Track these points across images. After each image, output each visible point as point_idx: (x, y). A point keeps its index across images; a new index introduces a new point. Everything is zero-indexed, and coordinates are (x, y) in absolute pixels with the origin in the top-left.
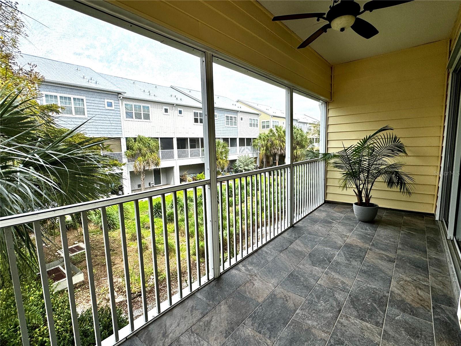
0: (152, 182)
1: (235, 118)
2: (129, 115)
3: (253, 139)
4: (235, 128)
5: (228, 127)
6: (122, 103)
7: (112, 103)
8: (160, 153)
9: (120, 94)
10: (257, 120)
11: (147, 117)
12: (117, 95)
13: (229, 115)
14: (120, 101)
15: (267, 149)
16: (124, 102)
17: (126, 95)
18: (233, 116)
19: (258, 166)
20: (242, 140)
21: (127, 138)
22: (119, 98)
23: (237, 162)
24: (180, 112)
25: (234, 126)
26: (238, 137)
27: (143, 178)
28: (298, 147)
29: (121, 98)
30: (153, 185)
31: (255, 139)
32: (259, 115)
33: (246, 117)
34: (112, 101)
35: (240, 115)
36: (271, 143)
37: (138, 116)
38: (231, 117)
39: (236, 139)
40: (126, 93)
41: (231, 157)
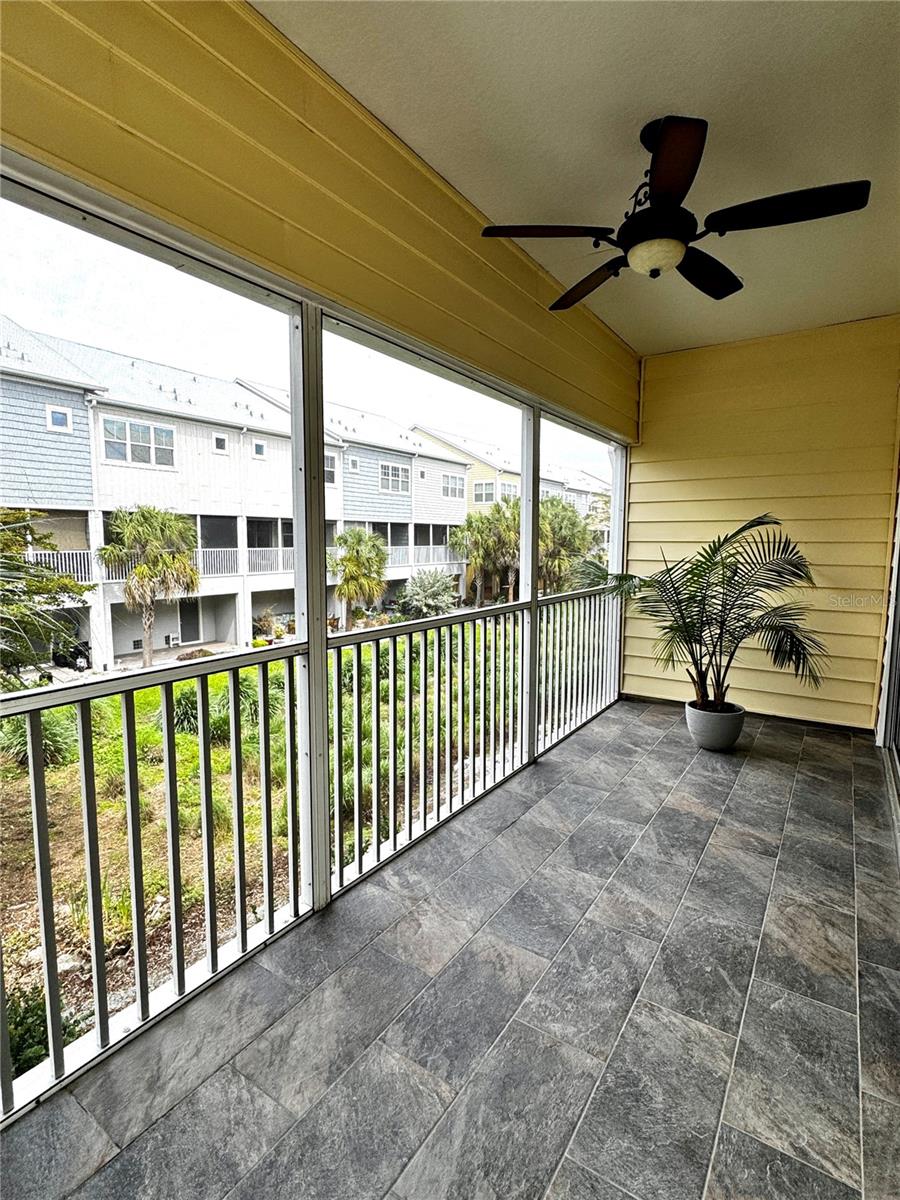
0: (175, 636)
1: (406, 471)
2: (114, 450)
3: (451, 526)
4: (405, 496)
5: (386, 494)
6: (96, 421)
7: (65, 414)
8: (200, 555)
9: (92, 391)
10: (462, 479)
11: (166, 458)
12: (83, 396)
13: (391, 465)
14: (91, 412)
15: (487, 555)
16: (102, 416)
17: (106, 397)
18: (400, 466)
19: (462, 599)
20: (422, 530)
21: (106, 514)
22: (86, 403)
23: (408, 585)
24: (259, 449)
25: (401, 493)
26: (413, 519)
27: (148, 623)
28: (563, 552)
29: (94, 402)
30: (176, 642)
31: (456, 526)
32: (468, 466)
33: (436, 472)
34: (69, 411)
35: (417, 466)
36: (495, 539)
37: (141, 455)
38: (395, 469)
39: (407, 525)
40: (107, 390)
41: (391, 574)
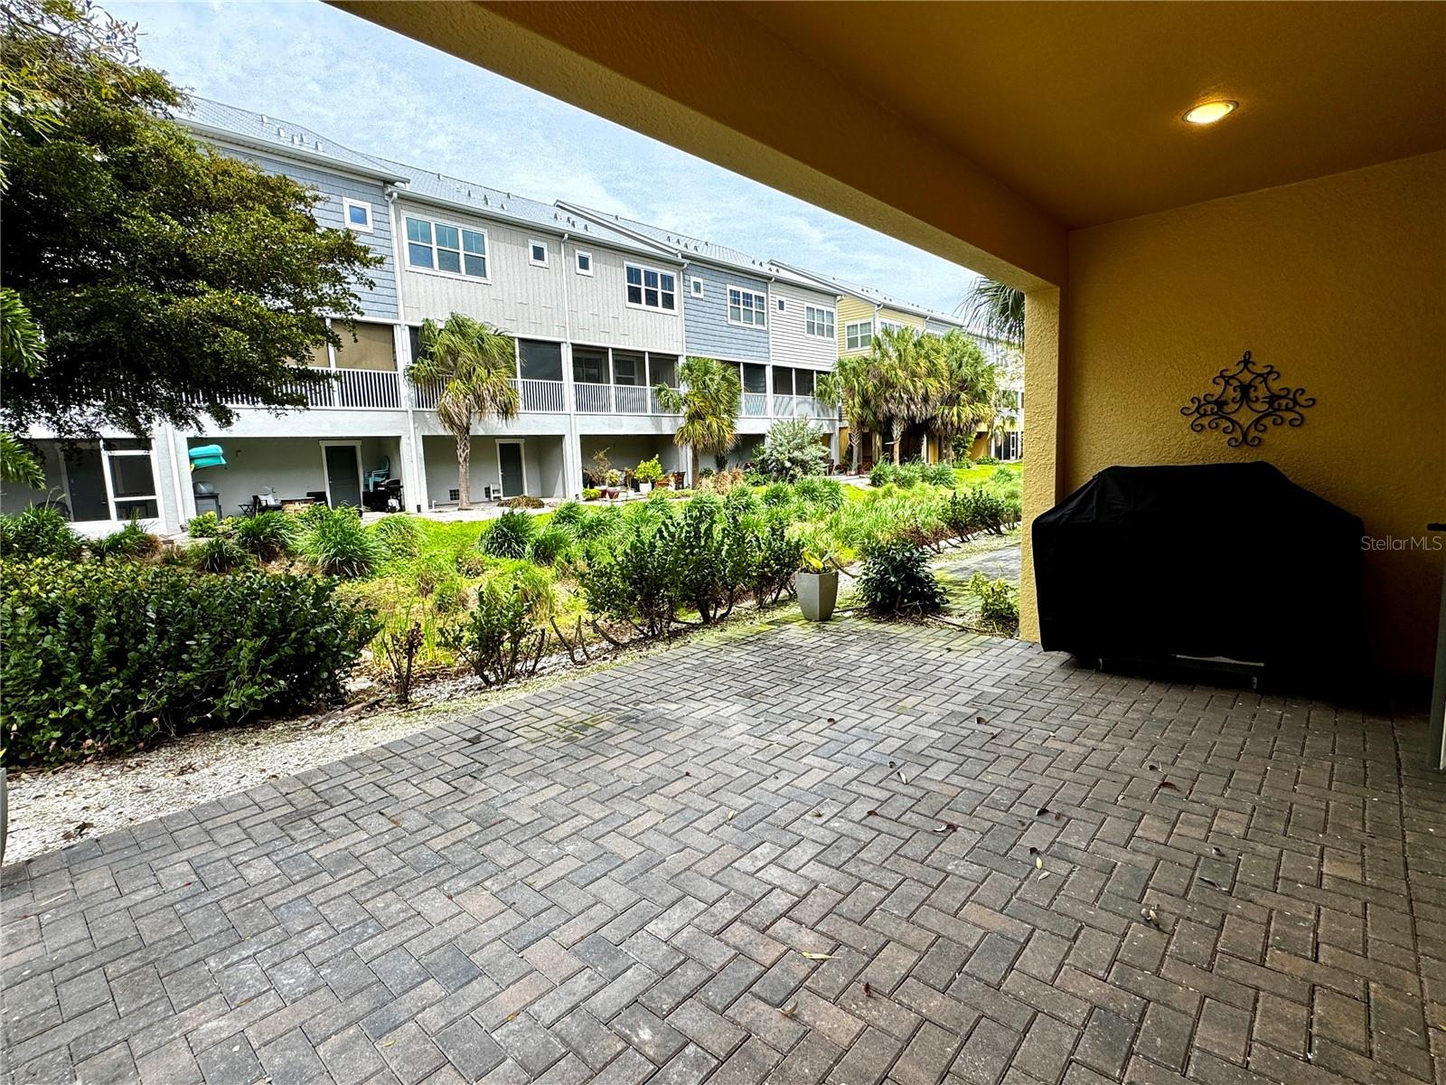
0: (496, 487)
1: (760, 299)
2: (420, 256)
3: (819, 372)
4: (760, 331)
5: (738, 327)
6: (398, 219)
7: (365, 210)
8: (520, 386)
9: (392, 183)
10: (830, 314)
11: (477, 267)
12: (383, 188)
13: (742, 290)
14: (392, 207)
15: (866, 403)
16: (405, 214)
17: (408, 189)
18: (754, 293)
19: (835, 464)
20: (782, 375)
21: (413, 330)
22: (386, 198)
23: (768, 441)
24: (584, 263)
25: (754, 326)
26: (771, 362)
27: (463, 455)
28: (963, 396)
29: (395, 195)
30: (496, 495)
31: (825, 373)
32: (839, 298)
33: (798, 305)
34: (367, 206)
35: (773, 296)
36: (875, 381)
37: (449, 262)
38: (747, 296)
39: (763, 367)
40: (409, 181)
41: (746, 426)
